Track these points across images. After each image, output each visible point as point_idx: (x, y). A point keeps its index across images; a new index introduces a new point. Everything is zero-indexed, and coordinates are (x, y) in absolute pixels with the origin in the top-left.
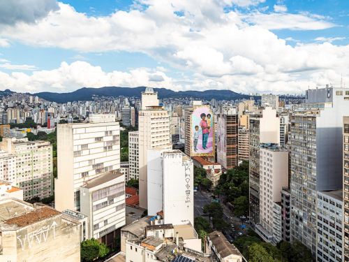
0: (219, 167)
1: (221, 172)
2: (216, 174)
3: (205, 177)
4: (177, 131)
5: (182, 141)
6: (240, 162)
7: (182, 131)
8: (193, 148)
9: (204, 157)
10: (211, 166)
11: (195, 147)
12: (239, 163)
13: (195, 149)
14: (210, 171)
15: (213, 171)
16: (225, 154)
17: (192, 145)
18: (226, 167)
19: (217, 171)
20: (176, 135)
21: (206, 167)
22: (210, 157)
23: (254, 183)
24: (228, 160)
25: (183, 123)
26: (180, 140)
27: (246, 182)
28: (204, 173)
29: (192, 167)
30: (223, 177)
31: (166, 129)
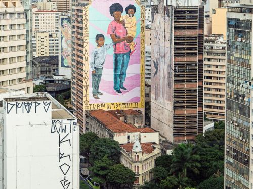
0: (153, 137)
1: (157, 151)
2: (146, 156)
3: (119, 162)
4: (53, 46)
5: (65, 73)
6: (208, 126)
7: (65, 47)
8: (90, 89)
9: (116, 114)
10: (134, 136)
11: (96, 87)
12: (205, 128)
13: (96, 93)
14: (129, 146)
15: (137, 148)
16: (169, 106)
17: (88, 81)
18: (171, 138)
19: (148, 147)
20: (52, 58)
21: (120, 138)
22: (132, 112)
23: (237, 177)
24: (177, 120)
25: (68, 28)
26: (61, 71)
27: (218, 175)
28: (115, 152)
29: (75, 136)
30: (162, 162)
31: (16, 42)
